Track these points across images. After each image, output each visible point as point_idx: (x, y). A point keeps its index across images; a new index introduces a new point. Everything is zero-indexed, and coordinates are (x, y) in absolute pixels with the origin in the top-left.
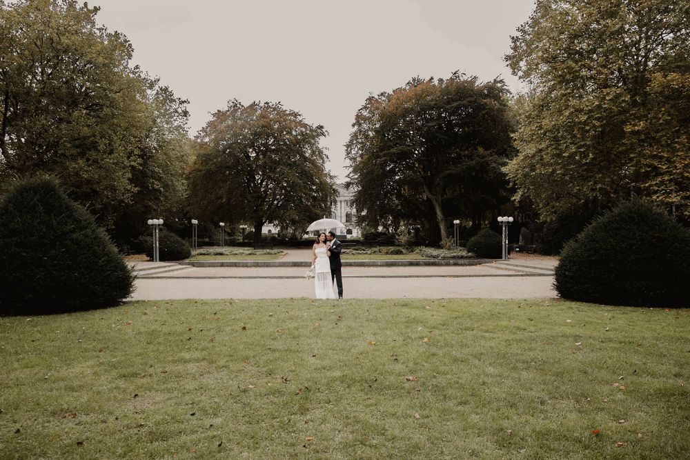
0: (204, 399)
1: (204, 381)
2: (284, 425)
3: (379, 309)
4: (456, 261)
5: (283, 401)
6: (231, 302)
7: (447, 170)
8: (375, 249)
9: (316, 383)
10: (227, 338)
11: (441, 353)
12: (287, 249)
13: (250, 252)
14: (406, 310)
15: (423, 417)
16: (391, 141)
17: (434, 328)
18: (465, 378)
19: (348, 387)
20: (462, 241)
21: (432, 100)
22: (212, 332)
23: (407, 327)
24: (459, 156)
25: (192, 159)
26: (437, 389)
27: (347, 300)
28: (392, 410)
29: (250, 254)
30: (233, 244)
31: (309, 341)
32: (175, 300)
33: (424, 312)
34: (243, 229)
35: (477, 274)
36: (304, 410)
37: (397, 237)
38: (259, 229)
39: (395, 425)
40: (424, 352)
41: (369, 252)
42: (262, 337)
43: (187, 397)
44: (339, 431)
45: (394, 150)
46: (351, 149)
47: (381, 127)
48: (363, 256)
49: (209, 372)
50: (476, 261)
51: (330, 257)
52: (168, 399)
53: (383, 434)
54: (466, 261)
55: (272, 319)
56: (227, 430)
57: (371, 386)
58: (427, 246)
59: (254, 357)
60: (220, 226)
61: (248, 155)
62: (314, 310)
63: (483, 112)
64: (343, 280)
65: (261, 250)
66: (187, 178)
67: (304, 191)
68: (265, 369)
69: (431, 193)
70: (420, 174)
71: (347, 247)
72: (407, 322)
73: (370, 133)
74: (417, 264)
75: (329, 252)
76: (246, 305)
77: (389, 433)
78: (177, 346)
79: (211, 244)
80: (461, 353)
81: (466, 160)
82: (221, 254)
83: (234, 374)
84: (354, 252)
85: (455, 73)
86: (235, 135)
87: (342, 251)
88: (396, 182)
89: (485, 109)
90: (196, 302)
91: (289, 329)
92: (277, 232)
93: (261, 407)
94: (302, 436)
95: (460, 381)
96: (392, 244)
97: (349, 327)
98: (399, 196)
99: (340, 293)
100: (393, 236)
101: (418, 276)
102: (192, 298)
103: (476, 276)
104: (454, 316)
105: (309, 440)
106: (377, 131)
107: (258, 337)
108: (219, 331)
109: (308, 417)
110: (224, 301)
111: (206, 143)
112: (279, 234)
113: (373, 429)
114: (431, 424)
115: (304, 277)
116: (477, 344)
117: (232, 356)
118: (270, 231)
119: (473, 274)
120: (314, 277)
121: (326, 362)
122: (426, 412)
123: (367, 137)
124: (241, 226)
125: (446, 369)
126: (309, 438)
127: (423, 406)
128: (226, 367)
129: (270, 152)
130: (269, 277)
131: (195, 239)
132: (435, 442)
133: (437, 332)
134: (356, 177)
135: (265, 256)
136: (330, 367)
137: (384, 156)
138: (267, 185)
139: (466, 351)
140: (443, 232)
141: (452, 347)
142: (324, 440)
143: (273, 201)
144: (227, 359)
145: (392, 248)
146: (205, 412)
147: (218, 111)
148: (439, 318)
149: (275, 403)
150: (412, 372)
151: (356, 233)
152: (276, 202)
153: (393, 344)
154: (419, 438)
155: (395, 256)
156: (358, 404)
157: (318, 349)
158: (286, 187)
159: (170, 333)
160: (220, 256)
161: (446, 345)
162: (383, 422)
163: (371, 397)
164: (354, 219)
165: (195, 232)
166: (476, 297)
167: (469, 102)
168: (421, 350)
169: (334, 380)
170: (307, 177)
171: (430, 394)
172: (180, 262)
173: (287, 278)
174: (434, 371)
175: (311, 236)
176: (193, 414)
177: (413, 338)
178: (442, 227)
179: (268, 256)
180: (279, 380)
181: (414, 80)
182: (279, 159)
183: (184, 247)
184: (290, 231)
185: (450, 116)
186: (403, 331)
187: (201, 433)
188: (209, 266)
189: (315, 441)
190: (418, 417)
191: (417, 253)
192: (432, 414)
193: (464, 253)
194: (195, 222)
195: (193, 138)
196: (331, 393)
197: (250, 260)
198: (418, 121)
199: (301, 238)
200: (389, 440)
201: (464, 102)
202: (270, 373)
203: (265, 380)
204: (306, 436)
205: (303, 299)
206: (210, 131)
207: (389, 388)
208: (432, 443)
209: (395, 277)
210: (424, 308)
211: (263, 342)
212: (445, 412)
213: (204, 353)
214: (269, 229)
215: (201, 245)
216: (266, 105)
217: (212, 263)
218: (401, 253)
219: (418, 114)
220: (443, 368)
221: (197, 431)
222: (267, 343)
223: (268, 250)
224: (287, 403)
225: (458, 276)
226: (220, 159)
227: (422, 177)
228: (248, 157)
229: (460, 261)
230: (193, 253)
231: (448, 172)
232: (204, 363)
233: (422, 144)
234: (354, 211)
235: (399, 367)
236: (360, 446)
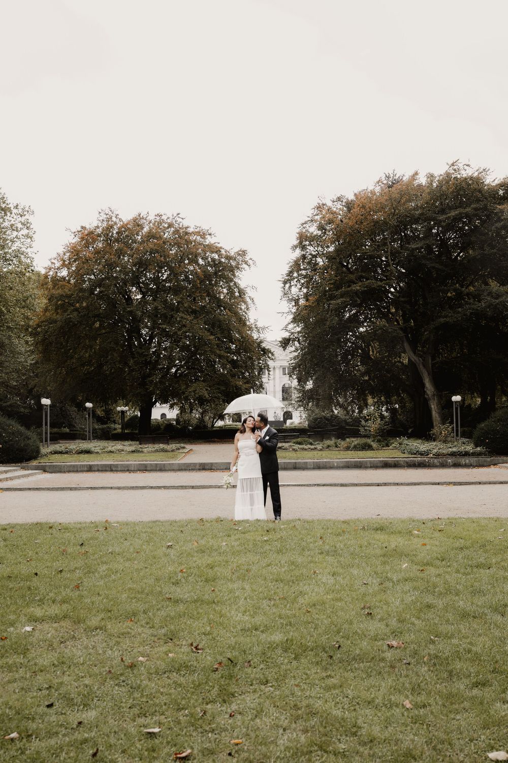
0: (69, 682)
1: (67, 651)
2: (195, 720)
3: (339, 535)
4: (457, 460)
5: (193, 681)
6: (107, 526)
7: (440, 317)
8: (328, 442)
9: (245, 652)
10: (102, 583)
11: (440, 603)
12: (191, 443)
13: (133, 448)
14: (381, 536)
15: (417, 706)
16: (351, 273)
17: (428, 564)
18: (481, 644)
19: (295, 658)
20: (466, 429)
21: (415, 209)
22: (78, 574)
23: (384, 563)
24: (460, 295)
25: (41, 303)
26: (436, 661)
27: (288, 522)
28: (368, 696)
29: (133, 452)
30: (107, 436)
31: (230, 586)
32: (17, 524)
33: (410, 540)
34: (123, 412)
35: (492, 480)
36: (226, 696)
37: (363, 422)
38: (147, 412)
39: (372, 720)
40: (413, 602)
41: (319, 447)
42: (157, 580)
43: (40, 678)
44: (284, 730)
45: (357, 287)
46: (290, 287)
47: (336, 250)
48: (311, 454)
49: (74, 637)
50: (489, 459)
51: (260, 455)
52: (9, 682)
53: (355, 734)
54: (473, 460)
55: (172, 552)
56: (106, 730)
57: (331, 657)
58: (410, 436)
59: (145, 612)
60: (86, 408)
61: (130, 298)
62: (237, 536)
63: (499, 225)
64: (282, 491)
65: (150, 445)
66: (34, 334)
67: (218, 352)
68: (163, 631)
69: (415, 353)
70: (398, 324)
71: (285, 439)
72: (384, 556)
73: (319, 260)
74: (395, 465)
75: (259, 447)
76: (130, 531)
77: (364, 731)
78: (23, 596)
79: (72, 437)
80: (472, 603)
81: (472, 301)
82: (88, 452)
83: (114, 640)
84: (297, 447)
85: (453, 165)
86: (111, 266)
87: (280, 445)
88: (361, 336)
89: (499, 220)
90: (51, 528)
91: (199, 568)
92: (175, 417)
93: (158, 691)
94: (225, 738)
95: (474, 649)
96: (355, 434)
97: (293, 563)
98: (365, 358)
99: (277, 510)
100: (357, 422)
101: (397, 484)
102: (43, 521)
103: (490, 483)
104: (457, 544)
105: (237, 744)
106: (330, 257)
107: (151, 581)
108: (89, 572)
109: (234, 707)
110: (95, 525)
111: (64, 278)
112: (177, 420)
113: (337, 725)
114: (431, 717)
115: (219, 487)
116: (498, 590)
117: (110, 611)
118: (163, 415)
119: (484, 480)
120: (234, 487)
121: (259, 620)
122: (421, 699)
123: (314, 267)
124: (119, 409)
125: (451, 628)
126: (237, 741)
127: (416, 689)
128: (101, 629)
129: (165, 291)
130: (165, 487)
131: (46, 429)
132: (440, 746)
133: (432, 571)
134: (299, 329)
135: (157, 454)
136: (266, 626)
137: (342, 296)
138: (159, 343)
139: (480, 601)
140: (435, 415)
141: (457, 594)
142: (261, 744)
143: (169, 368)
144: (102, 615)
145: (356, 441)
146: (70, 702)
147: (82, 227)
148: (435, 549)
149: (180, 685)
150: (395, 634)
151: (298, 419)
152: (173, 370)
153: (363, 589)
154: (413, 741)
155: (361, 454)
156: (312, 685)
157: (246, 599)
158: (189, 346)
159: (10, 577)
160: (86, 455)
161: (448, 591)
162: (354, 714)
163: (333, 674)
164: (295, 395)
165: (47, 418)
166: (492, 516)
167: (476, 209)
168: (409, 599)
169: (272, 647)
170: (222, 330)
171: (426, 669)
172: (24, 464)
173: (193, 487)
174: (430, 632)
175: (228, 422)
176: (50, 706)
177: (395, 579)
178: (434, 406)
179: (162, 454)
180: (185, 649)
181: (388, 177)
182: (178, 302)
183: (29, 442)
184: (196, 415)
185: (444, 233)
186: (379, 569)
187: (64, 735)
188: (69, 472)
189: (247, 745)
190: (408, 706)
191: (395, 448)
192: (431, 701)
193: (470, 448)
194: (46, 401)
195: (43, 272)
196: (268, 667)
197: (134, 460)
198: (394, 241)
199: (213, 426)
200: (365, 744)
201: (468, 210)
202: (171, 638)
203: (164, 648)
204: (232, 737)
205: (219, 520)
206: (70, 259)
207: (360, 659)
208: (434, 748)
209: (361, 485)
210: (410, 533)
211: (159, 589)
212: (451, 698)
213: (65, 607)
214: (162, 412)
215: (55, 438)
216: (158, 218)
217: (74, 466)
218: (370, 448)
219: (396, 230)
220: (443, 628)
221: (57, 733)
222: (166, 589)
223: (162, 446)
224: (199, 685)
225: (460, 484)
226: (84, 304)
227: (401, 329)
228: (129, 300)
229: (463, 461)
230: (44, 450)
231: (442, 320)
232: (66, 624)
233: (400, 277)
234: (295, 383)
235: (374, 626)
236: (319, 753)
